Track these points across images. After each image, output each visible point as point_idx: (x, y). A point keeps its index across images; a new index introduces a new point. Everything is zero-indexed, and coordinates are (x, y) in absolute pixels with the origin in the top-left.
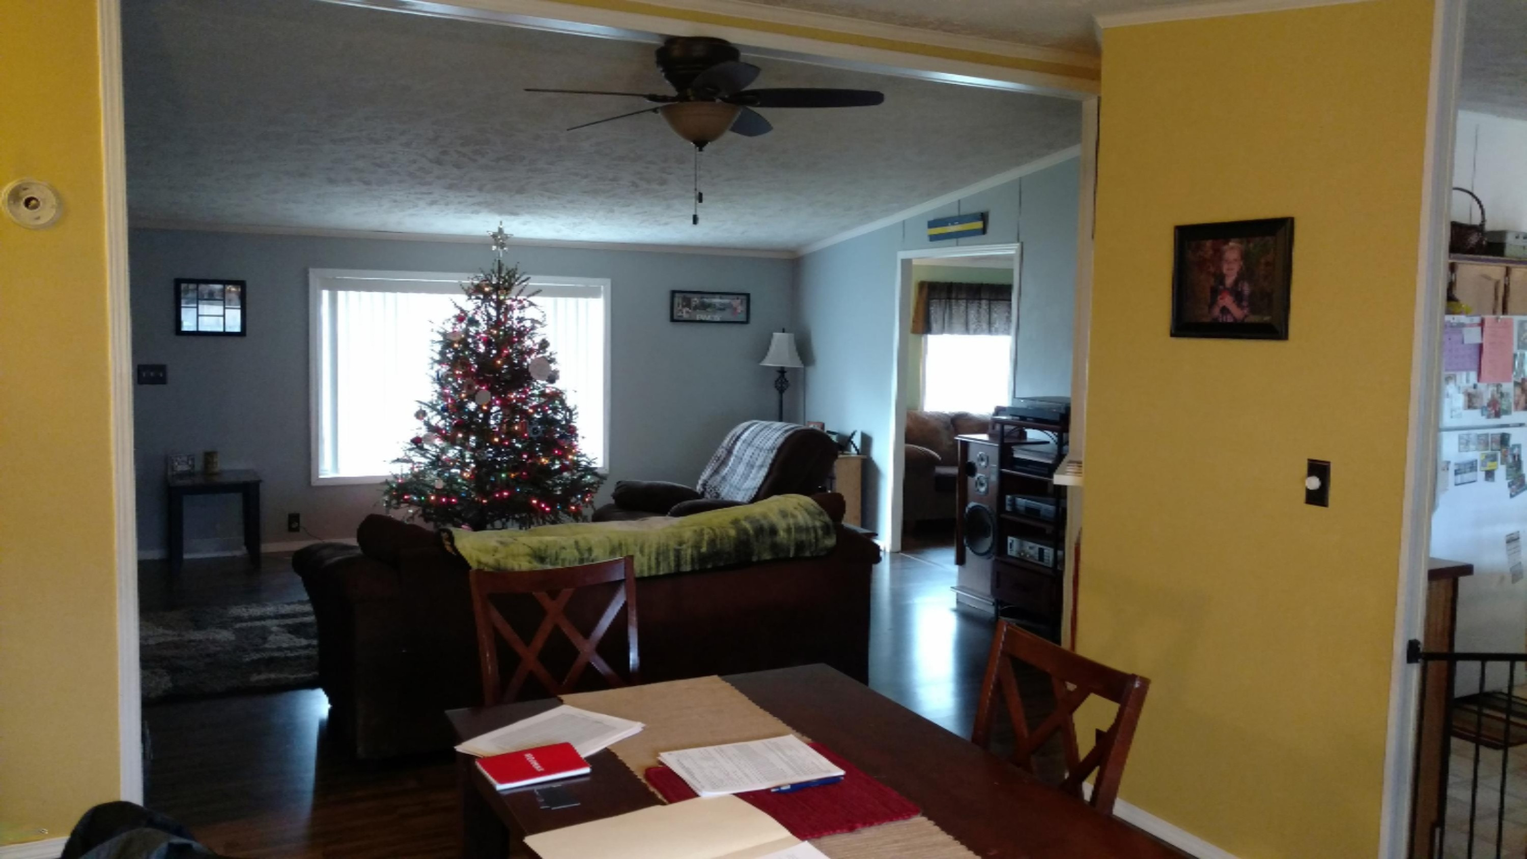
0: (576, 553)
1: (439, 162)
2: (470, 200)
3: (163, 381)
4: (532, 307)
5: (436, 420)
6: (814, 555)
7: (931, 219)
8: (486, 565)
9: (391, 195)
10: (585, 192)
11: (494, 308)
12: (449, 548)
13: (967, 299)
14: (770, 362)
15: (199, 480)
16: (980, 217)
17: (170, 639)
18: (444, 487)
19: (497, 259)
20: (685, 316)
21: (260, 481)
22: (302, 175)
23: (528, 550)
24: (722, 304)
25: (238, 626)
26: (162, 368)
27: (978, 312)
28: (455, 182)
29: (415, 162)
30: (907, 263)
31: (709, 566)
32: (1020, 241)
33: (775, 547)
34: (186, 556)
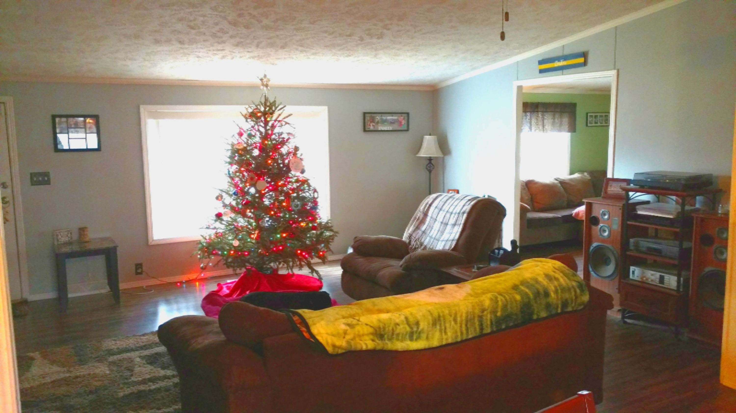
0: (408, 329)
1: (234, 24)
2: (248, 55)
3: (48, 182)
4: (287, 125)
5: (228, 200)
6: (575, 309)
7: (541, 59)
8: (339, 347)
9: (196, 52)
10: (326, 46)
11: (263, 127)
12: (306, 335)
13: (543, 112)
14: (423, 154)
15: (75, 248)
16: (583, 55)
17: (62, 376)
18: (239, 245)
19: (264, 95)
20: (372, 128)
21: (117, 246)
22: (137, 37)
23: (371, 330)
24: (393, 120)
25: (111, 359)
26: (46, 174)
27: (537, 120)
28: (242, 40)
29: (217, 24)
30: (520, 88)
31: (503, 327)
32: (617, 68)
33: (548, 306)
34: (70, 295)
